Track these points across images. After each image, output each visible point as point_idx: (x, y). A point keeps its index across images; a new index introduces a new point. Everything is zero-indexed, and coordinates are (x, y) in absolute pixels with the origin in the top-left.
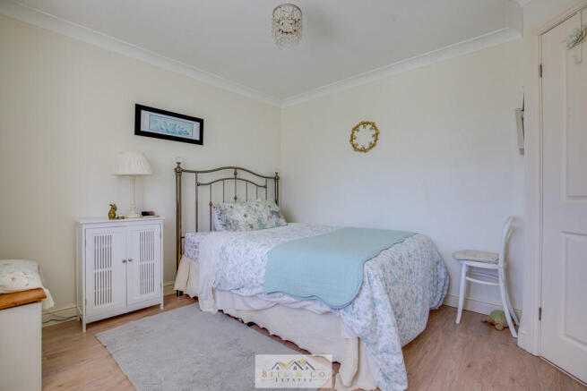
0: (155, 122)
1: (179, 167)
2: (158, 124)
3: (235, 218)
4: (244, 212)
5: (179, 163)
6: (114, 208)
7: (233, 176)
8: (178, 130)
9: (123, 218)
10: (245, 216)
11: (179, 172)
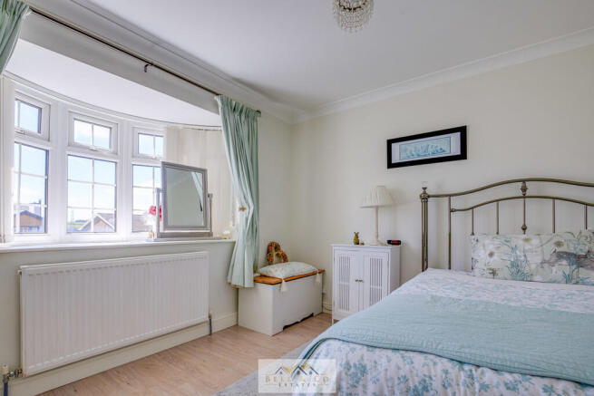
0: (406, 150)
1: (425, 193)
2: (408, 152)
3: (475, 257)
4: (491, 248)
5: (425, 189)
6: (357, 236)
7: (521, 194)
8: (430, 150)
9: (363, 244)
10: (491, 255)
11: (425, 198)
